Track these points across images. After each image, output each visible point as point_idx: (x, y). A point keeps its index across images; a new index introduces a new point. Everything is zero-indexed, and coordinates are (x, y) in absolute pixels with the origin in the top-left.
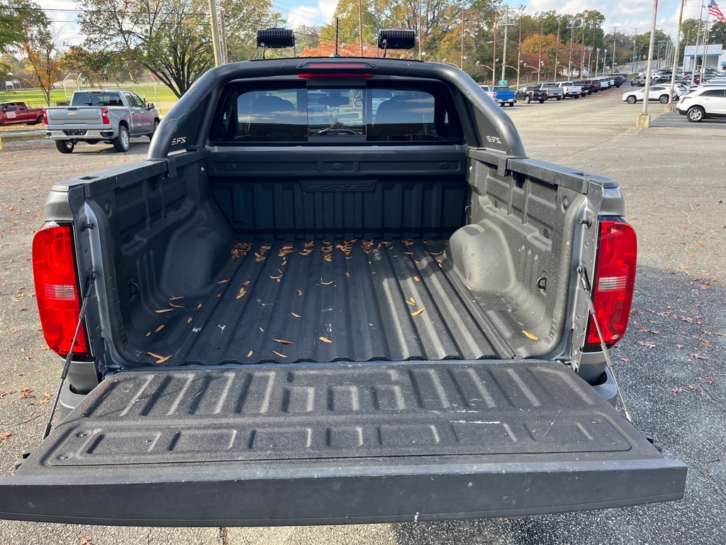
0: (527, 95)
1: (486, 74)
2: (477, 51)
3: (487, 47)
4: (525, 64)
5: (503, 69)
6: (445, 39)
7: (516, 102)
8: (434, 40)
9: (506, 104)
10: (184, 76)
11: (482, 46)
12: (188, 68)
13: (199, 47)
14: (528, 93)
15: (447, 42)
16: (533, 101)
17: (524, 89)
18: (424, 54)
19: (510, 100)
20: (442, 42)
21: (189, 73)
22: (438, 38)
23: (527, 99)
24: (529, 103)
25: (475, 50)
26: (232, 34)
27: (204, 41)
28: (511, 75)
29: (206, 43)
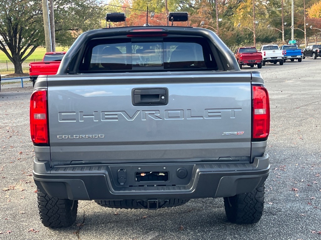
0: (314, 52)
1: (278, 35)
2: (269, 16)
3: (278, 13)
4: (311, 27)
5: (292, 31)
6: (240, 7)
7: (304, 58)
8: (231, 8)
9: (295, 60)
10: (16, 42)
11: (273, 12)
12: (20, 36)
13: (29, 18)
14: (314, 50)
15: (242, 10)
16: (319, 57)
17: (311, 48)
18: (220, 20)
19: (299, 57)
20: (237, 10)
21: (20, 39)
22: (234, 7)
23: (314, 55)
24: (315, 58)
25: (267, 16)
26: (58, 7)
27: (34, 13)
28: (299, 35)
29: (36, 15)
